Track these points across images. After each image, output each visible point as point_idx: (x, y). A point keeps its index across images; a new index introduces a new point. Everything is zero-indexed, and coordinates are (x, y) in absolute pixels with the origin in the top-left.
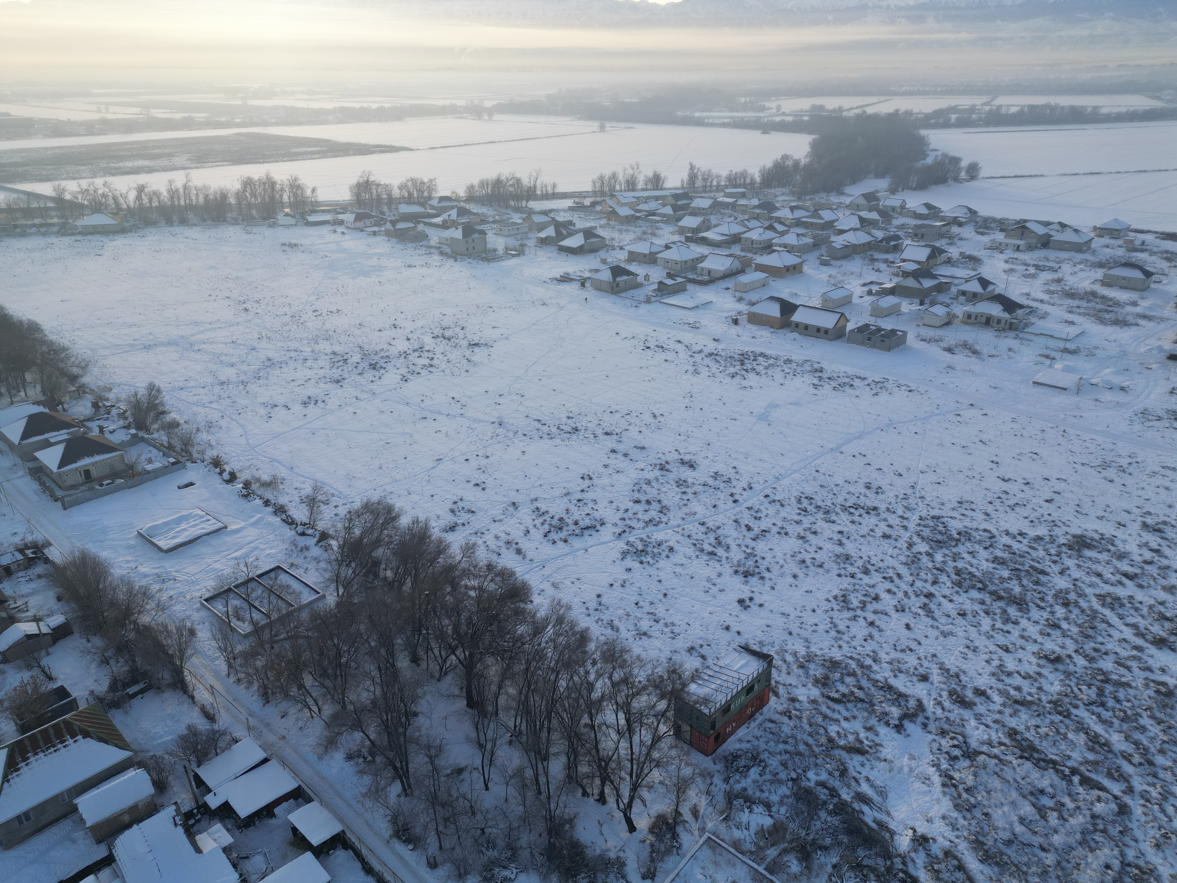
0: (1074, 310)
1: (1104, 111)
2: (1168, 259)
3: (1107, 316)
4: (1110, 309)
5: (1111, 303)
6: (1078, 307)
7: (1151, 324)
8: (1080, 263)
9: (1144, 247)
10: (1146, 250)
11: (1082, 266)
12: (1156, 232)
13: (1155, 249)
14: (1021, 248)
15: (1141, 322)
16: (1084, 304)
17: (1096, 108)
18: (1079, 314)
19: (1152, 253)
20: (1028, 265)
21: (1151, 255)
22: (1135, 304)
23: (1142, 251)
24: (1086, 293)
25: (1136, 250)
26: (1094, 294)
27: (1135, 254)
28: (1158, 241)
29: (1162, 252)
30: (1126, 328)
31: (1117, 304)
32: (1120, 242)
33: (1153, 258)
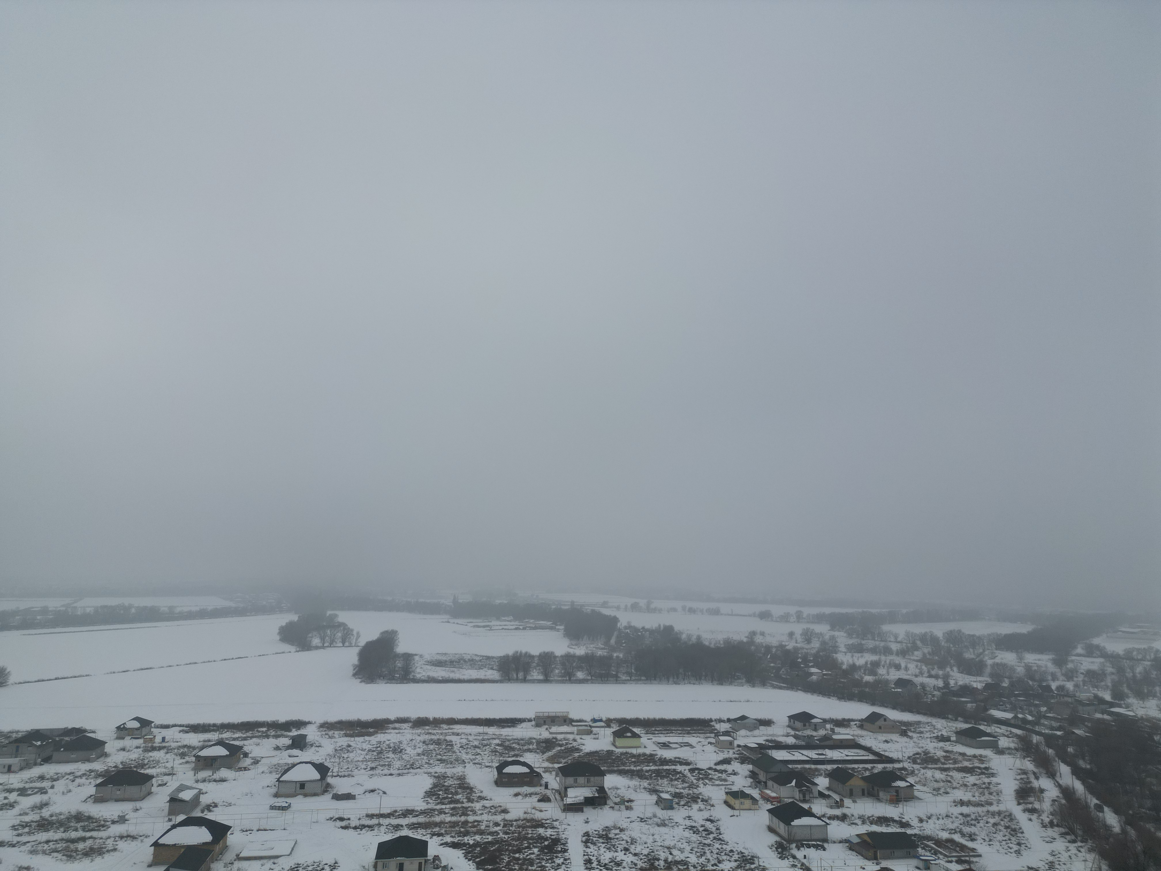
0: (40, 848)
1: (178, 610)
2: (183, 755)
3: (81, 846)
4: (88, 834)
5: (92, 826)
6: (47, 842)
7: (134, 843)
8: (81, 777)
9: (164, 744)
10: (164, 747)
11: (83, 780)
12: (180, 726)
13: (174, 745)
14: (13, 769)
15: (122, 845)
16: (59, 835)
17: (171, 608)
18: (44, 852)
19: (169, 750)
20: (10, 791)
21: (167, 753)
22: (122, 820)
23: (160, 748)
24: (69, 818)
25: (153, 749)
26: (79, 817)
27: (150, 754)
28: (182, 735)
29: (179, 748)
30: (98, 860)
31: (101, 825)
32: (141, 741)
33: (168, 756)
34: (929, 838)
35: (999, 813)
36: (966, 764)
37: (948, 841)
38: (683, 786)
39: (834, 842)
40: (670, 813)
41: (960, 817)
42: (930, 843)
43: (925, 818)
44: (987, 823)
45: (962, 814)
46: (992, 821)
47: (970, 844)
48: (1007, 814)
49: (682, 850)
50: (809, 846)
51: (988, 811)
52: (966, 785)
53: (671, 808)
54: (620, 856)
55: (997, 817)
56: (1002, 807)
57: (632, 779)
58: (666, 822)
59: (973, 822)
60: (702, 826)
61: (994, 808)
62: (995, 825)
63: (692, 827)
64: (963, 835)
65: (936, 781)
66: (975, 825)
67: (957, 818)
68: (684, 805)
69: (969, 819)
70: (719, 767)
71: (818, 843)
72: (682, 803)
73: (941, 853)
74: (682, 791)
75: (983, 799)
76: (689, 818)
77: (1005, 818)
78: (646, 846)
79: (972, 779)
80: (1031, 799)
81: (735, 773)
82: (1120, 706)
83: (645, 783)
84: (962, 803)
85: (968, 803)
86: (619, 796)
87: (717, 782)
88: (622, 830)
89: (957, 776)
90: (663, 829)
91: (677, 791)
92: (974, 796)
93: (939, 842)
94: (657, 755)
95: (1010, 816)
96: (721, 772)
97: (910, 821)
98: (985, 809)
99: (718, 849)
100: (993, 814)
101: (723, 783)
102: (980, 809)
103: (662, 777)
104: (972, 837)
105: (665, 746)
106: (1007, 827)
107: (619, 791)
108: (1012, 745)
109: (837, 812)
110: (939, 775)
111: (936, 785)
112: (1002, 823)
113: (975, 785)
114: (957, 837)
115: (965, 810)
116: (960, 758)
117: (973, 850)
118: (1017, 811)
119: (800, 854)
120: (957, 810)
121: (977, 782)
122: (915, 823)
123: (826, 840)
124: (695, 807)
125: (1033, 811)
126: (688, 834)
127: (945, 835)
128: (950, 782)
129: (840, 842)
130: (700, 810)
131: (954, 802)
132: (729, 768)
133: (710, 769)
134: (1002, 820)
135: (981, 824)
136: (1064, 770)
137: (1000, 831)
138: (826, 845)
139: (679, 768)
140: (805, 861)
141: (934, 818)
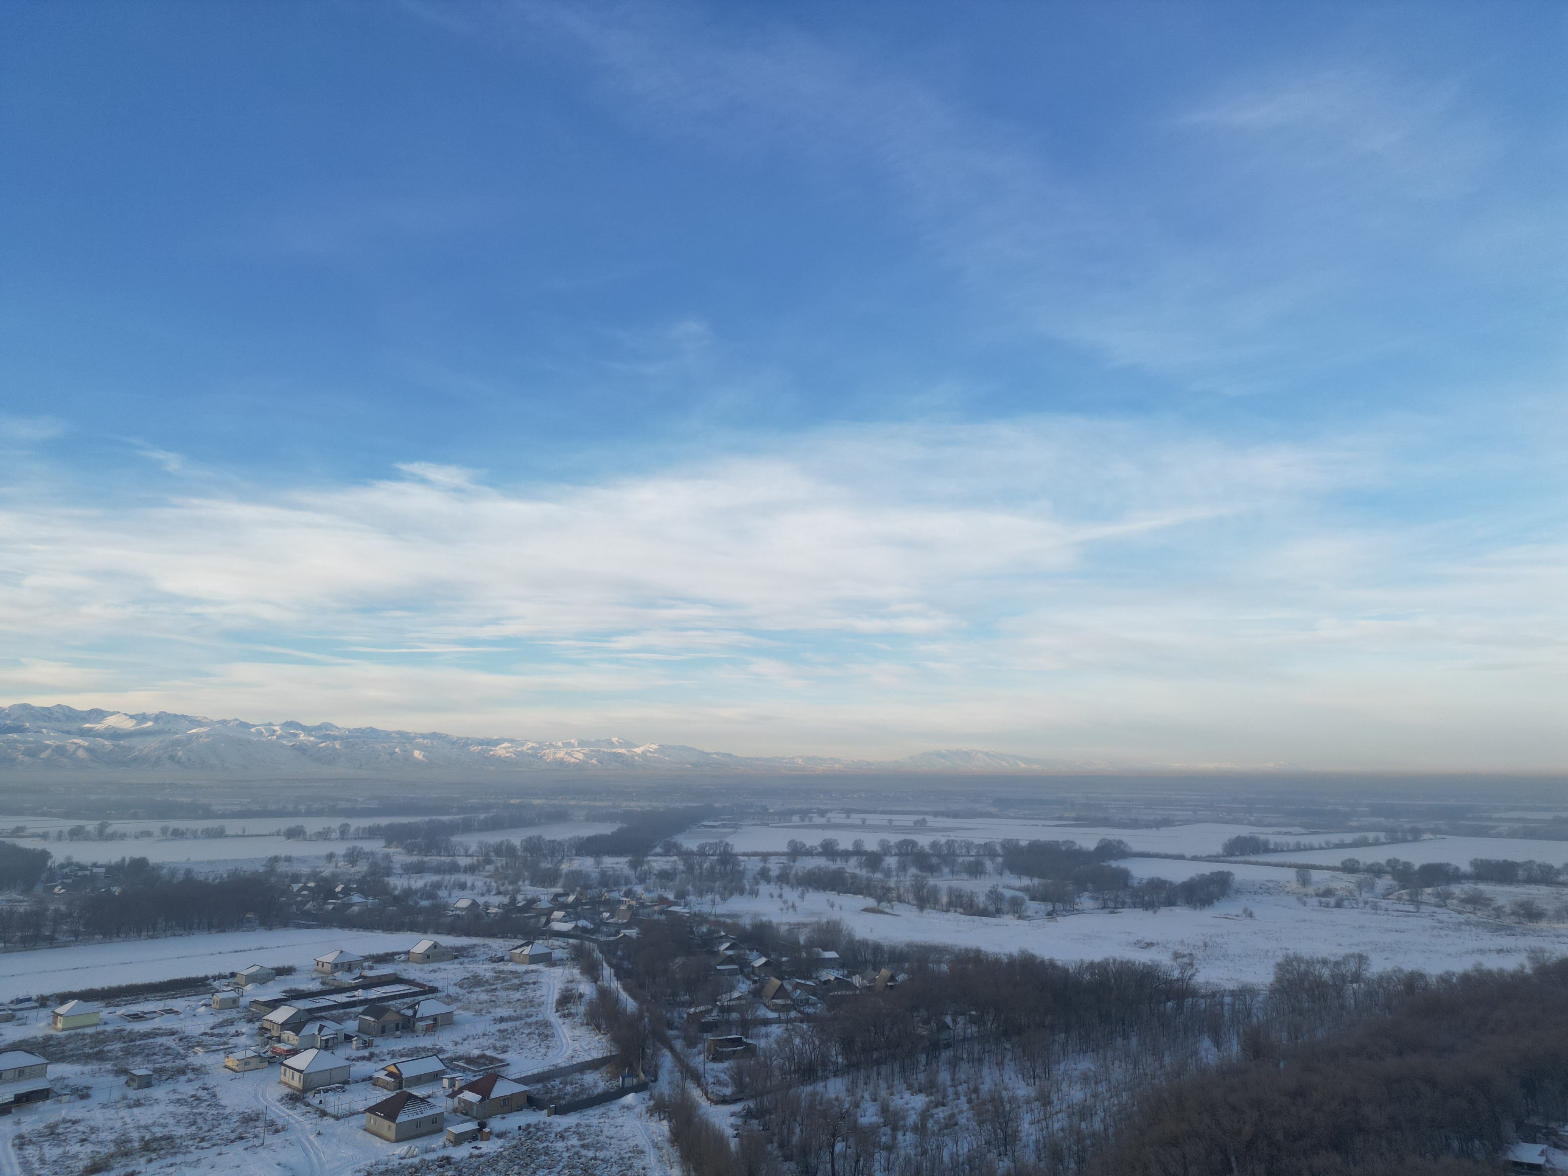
34: (459, 1058)
35: (536, 1023)
36: (516, 981)
37: (479, 1057)
38: (166, 1059)
39: (357, 1082)
40: (147, 1091)
41: (497, 1033)
42: (461, 1063)
43: (460, 1041)
44: (522, 1033)
45: (499, 1031)
46: (527, 1031)
47: (501, 1057)
48: (544, 1022)
49: (165, 1126)
50: (326, 1091)
51: (526, 1023)
52: (509, 1002)
53: (149, 1085)
54: (75, 1148)
55: (533, 1027)
56: (540, 1018)
57: (86, 1064)
58: (142, 1101)
59: (508, 1036)
60: (192, 1096)
61: (533, 1019)
62: (530, 1034)
63: (179, 1100)
64: (495, 1048)
65: (480, 1003)
66: (510, 1038)
67: (493, 1034)
68: (167, 1080)
69: (505, 1034)
70: (216, 1031)
71: (338, 1085)
72: (164, 1077)
73: (469, 1070)
74: (164, 1065)
75: (524, 1012)
76: (174, 1091)
77: (540, 1026)
78: (113, 1131)
79: (517, 995)
80: (569, 1005)
81: (238, 1034)
82: (677, 904)
83: (109, 1066)
84: (502, 1020)
85: (510, 1019)
86: (67, 1086)
87: (214, 1048)
88: (74, 1122)
89: (502, 994)
90: (136, 1111)
91: (157, 1066)
92: (515, 1011)
93: (470, 1060)
94: (124, 1030)
95: (547, 1024)
96: (220, 1035)
97: (444, 1046)
98: (523, 1022)
99: (213, 1115)
100: (530, 1025)
101: (221, 1047)
102: (518, 1023)
103: (135, 1055)
104: (504, 1050)
105: (136, 1017)
106: (539, 1035)
107: (66, 1082)
108: (565, 956)
109: (366, 1053)
110: (484, 997)
111: (480, 1006)
112: (537, 1032)
113: (518, 1000)
114: (488, 1053)
115: (504, 1026)
116: (510, 976)
117: (501, 1061)
118: (554, 1017)
119: (315, 1101)
120: (494, 1028)
121: (522, 998)
122: (450, 1047)
123: (347, 1082)
124: (183, 1078)
125: (570, 1015)
126: (172, 1108)
127: (476, 1052)
128: (494, 1001)
129: (364, 1080)
130: (190, 1081)
131: (495, 1020)
132: (232, 1030)
133: (205, 1034)
134: (537, 1029)
135: (516, 1037)
136: (607, 971)
137: (533, 1038)
138: (347, 1087)
139: (159, 1040)
140: (321, 1106)
141: (471, 1038)
